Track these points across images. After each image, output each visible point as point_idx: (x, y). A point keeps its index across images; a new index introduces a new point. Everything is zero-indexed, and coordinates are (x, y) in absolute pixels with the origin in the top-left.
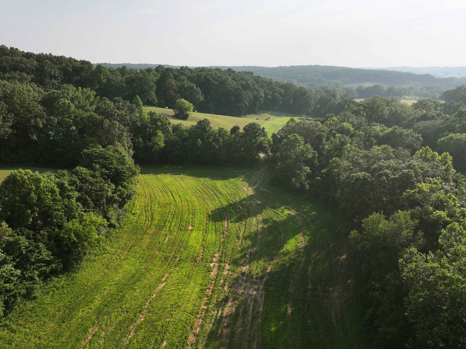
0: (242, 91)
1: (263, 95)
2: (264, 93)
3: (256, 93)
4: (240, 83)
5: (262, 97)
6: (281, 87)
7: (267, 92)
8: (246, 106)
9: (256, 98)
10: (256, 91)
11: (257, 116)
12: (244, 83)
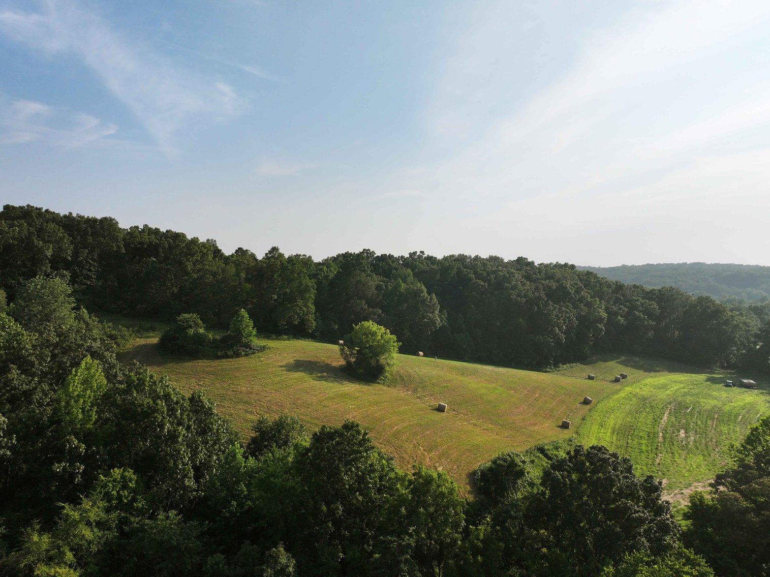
0: (546, 305)
1: (604, 315)
2: (607, 309)
3: (584, 310)
4: (543, 285)
5: (601, 320)
6: (650, 295)
7: (615, 308)
8: (558, 342)
9: (587, 322)
10: (585, 306)
11: (588, 370)
12: (554, 285)
